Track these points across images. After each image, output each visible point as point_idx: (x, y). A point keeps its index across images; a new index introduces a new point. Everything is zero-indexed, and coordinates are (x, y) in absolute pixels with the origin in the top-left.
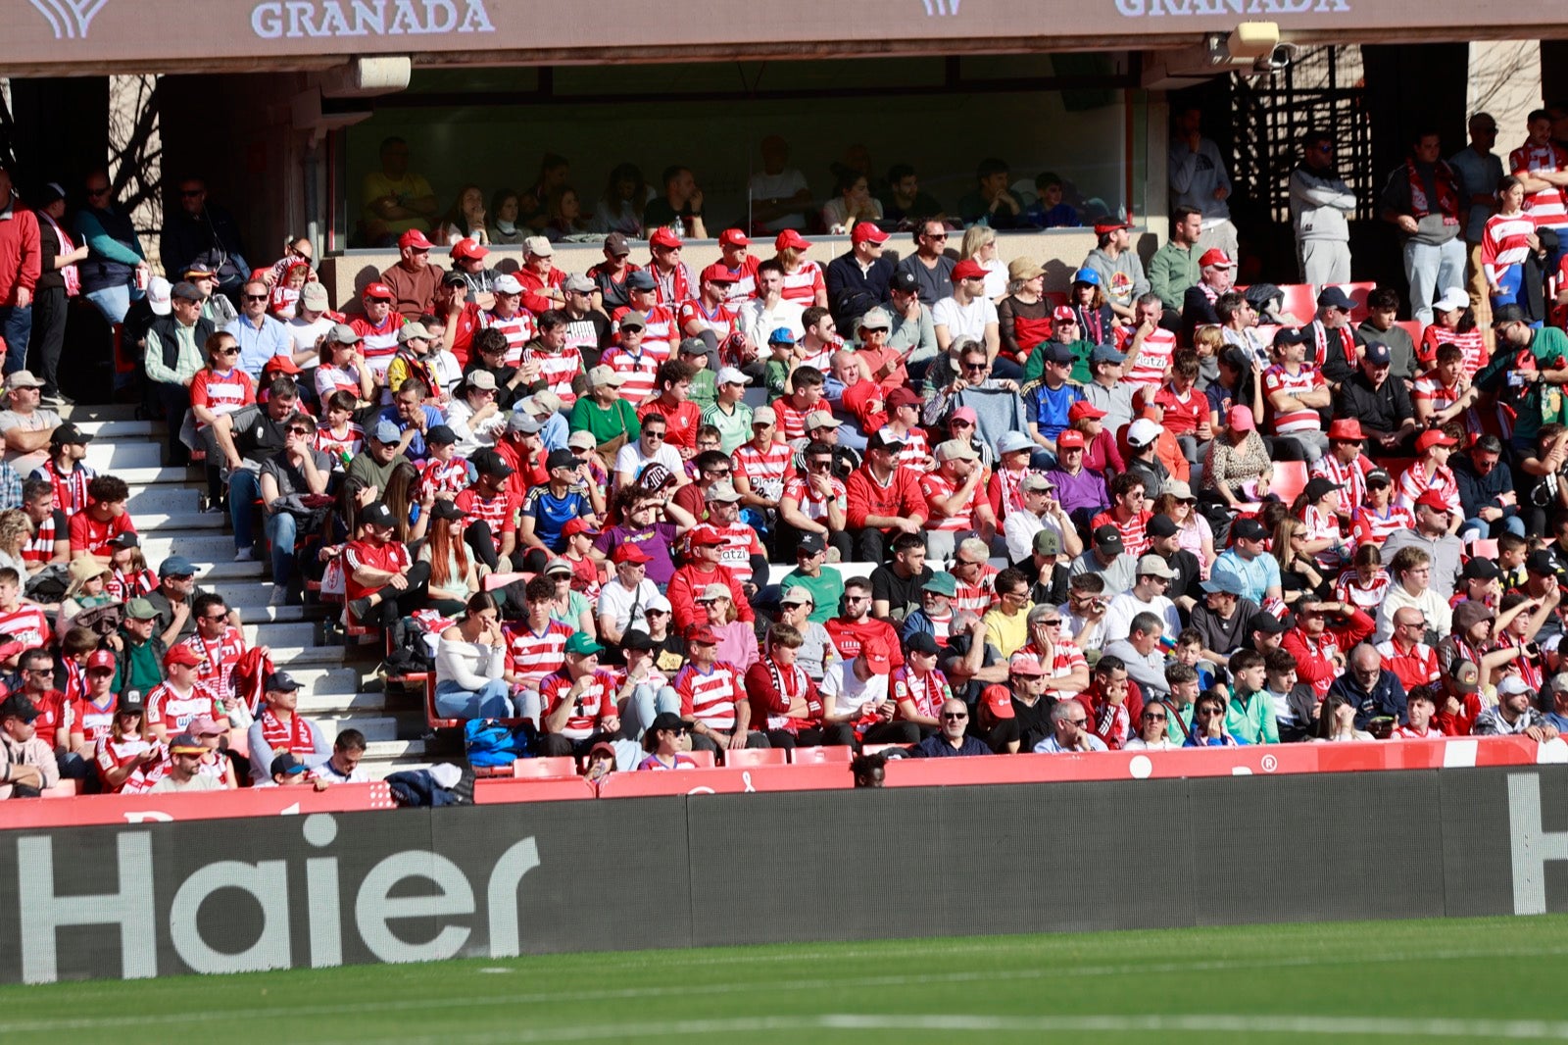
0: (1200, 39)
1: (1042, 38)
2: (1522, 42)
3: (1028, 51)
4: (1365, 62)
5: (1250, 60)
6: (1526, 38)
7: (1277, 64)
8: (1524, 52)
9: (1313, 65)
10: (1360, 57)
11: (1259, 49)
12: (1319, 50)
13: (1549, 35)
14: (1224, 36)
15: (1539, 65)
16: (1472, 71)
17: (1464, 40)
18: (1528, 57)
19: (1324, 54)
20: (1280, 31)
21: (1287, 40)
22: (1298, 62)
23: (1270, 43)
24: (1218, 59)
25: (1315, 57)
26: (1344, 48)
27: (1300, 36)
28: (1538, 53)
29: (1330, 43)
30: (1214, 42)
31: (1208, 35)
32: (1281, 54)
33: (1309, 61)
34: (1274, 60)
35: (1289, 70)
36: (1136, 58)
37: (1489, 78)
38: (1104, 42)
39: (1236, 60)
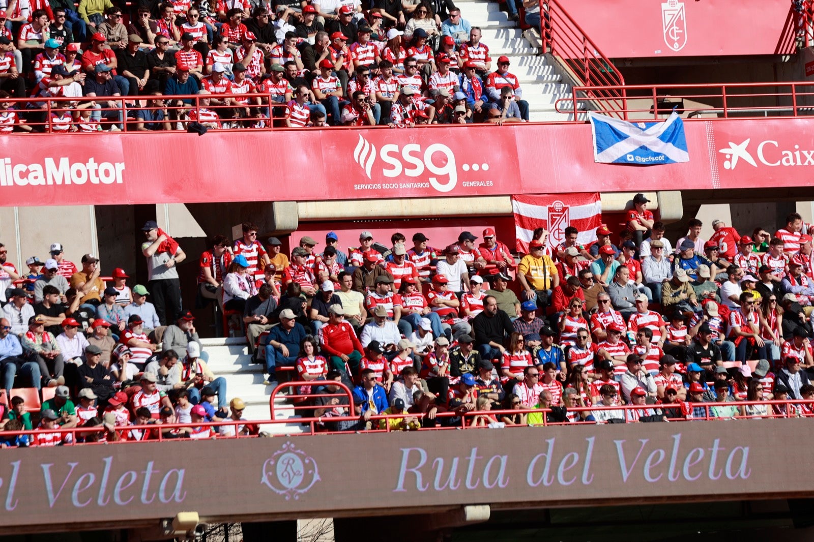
0: (158, 522)
1: (75, 523)
2: (324, 520)
3: (67, 530)
4: (243, 532)
5: (184, 532)
6: (326, 517)
7: (198, 534)
8: (325, 525)
9: (216, 534)
10: (241, 530)
11: (189, 526)
12: (219, 526)
13: (338, 515)
14: (171, 520)
15: (333, 531)
16: (299, 535)
17: (294, 519)
18: (327, 527)
19: (222, 528)
20: (200, 517)
21: (203, 521)
22: (209, 533)
23: (195, 523)
24: (167, 532)
25: (218, 530)
26: (232, 525)
27: (209, 519)
28: (332, 525)
29: (226, 522)
30: (165, 523)
31: (162, 520)
32: (200, 528)
33: (214, 532)
34: (197, 532)
35: (204, 537)
36: (124, 532)
37: (307, 539)
38: (108, 524)
39: (177, 532)
